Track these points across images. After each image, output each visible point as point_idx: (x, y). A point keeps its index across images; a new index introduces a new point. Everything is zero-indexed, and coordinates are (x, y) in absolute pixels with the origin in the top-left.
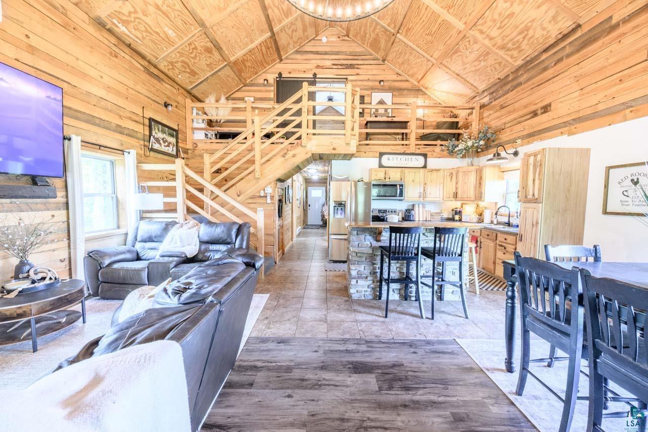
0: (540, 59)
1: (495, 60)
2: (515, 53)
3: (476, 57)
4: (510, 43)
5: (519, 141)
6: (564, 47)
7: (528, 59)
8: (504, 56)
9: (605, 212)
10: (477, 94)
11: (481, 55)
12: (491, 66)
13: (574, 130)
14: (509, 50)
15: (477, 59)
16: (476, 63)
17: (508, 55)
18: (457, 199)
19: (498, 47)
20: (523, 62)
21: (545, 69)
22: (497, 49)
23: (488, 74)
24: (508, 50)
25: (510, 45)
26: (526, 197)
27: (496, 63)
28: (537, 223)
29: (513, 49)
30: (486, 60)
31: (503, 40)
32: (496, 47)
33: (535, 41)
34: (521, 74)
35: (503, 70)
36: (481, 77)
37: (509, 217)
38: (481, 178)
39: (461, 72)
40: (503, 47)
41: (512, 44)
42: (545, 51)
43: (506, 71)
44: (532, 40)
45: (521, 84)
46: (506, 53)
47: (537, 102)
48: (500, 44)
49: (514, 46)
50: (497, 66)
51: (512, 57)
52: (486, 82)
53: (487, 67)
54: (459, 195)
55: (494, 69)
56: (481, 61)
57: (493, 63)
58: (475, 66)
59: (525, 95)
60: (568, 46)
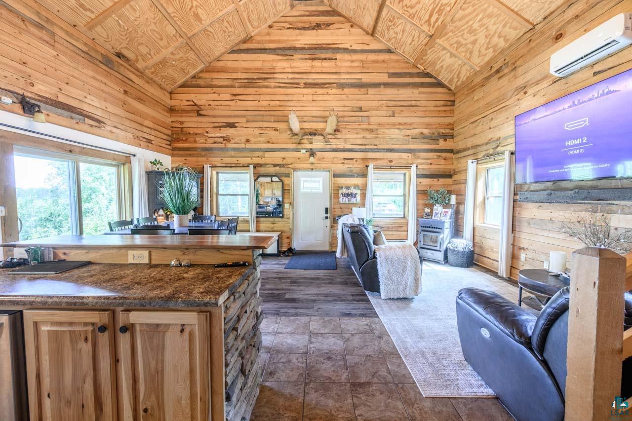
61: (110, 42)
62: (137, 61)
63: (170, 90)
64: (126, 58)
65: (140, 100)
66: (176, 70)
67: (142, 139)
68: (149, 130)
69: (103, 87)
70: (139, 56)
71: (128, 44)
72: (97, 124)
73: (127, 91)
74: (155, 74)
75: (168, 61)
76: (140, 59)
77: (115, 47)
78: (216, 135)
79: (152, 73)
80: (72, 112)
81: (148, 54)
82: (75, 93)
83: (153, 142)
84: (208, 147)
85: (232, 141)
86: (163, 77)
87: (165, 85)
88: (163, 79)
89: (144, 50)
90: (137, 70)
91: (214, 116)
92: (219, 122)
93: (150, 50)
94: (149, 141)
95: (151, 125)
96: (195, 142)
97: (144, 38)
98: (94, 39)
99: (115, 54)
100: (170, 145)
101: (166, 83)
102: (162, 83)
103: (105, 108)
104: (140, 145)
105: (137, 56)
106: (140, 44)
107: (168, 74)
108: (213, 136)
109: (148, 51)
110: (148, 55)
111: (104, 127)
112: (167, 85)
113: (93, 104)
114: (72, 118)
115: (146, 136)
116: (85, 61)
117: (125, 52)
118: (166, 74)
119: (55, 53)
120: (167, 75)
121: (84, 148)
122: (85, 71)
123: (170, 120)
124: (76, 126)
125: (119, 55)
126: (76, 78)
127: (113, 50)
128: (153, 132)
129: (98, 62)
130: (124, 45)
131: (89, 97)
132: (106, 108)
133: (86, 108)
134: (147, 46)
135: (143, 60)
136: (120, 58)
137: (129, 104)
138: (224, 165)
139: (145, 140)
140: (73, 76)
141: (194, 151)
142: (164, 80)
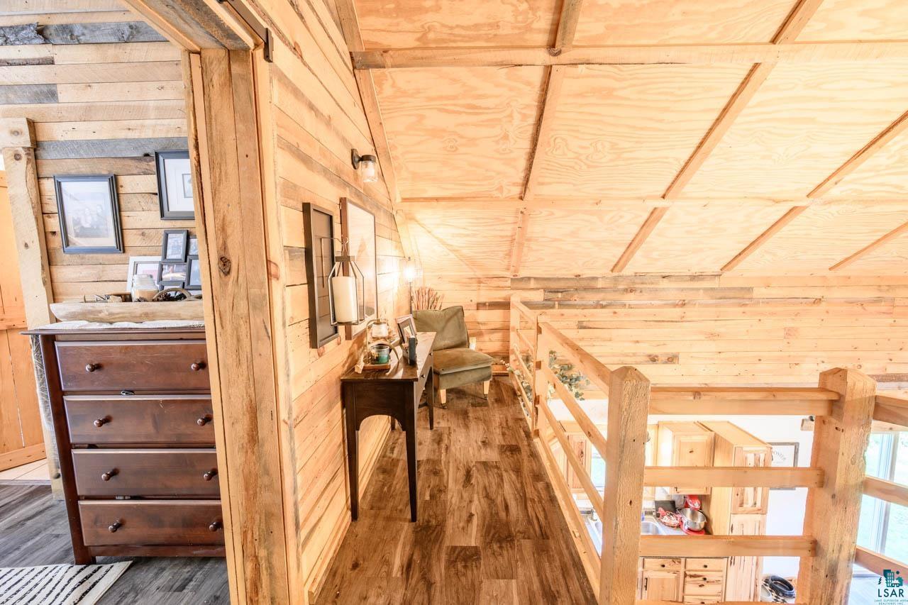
0: (658, 284)
6: (696, 290)
43: (594, 271)
45: (622, 305)
47: (657, 344)
59: (633, 325)
60: (702, 291)
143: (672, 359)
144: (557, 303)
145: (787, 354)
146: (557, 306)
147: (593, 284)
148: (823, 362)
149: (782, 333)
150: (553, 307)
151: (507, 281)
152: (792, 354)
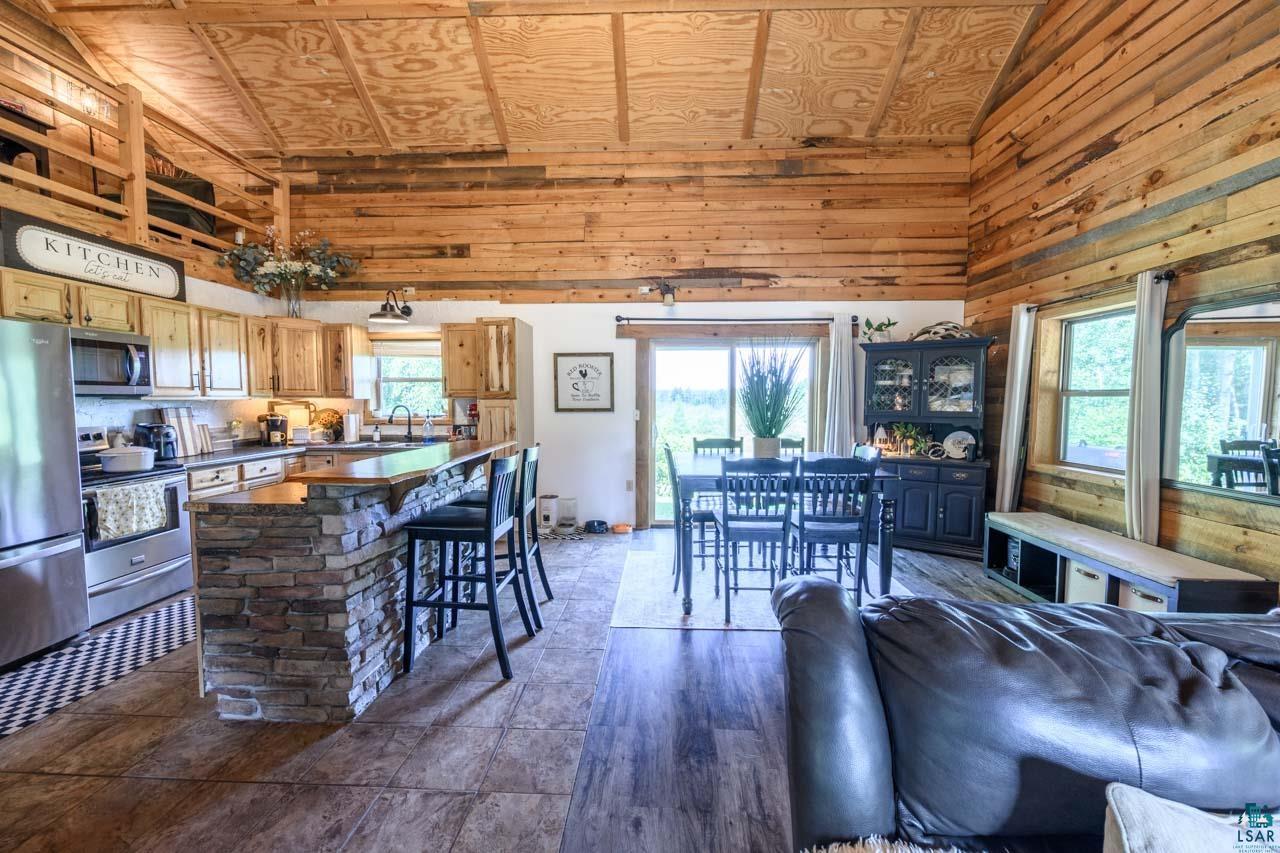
0: (441, 163)
1: (359, 115)
2: (403, 128)
3: (320, 82)
4: (404, 107)
5: (412, 291)
6: (483, 170)
7: (420, 151)
8: (382, 121)
9: (558, 410)
10: (278, 155)
11: (334, 86)
12: (343, 119)
13: (509, 297)
14: (395, 115)
15: (322, 88)
16: (312, 92)
17: (388, 122)
18: (280, 393)
19: (378, 96)
20: (408, 151)
21: (453, 186)
22: (373, 97)
23: (326, 129)
24: (391, 114)
25: (401, 109)
26: (487, 389)
27: (358, 121)
28: (512, 429)
29: (403, 119)
30: (340, 102)
31: (394, 92)
32: (373, 94)
33: (443, 132)
34: (403, 171)
35: (365, 141)
36: (308, 127)
37: (410, 425)
38: (339, 348)
39: (258, 83)
40: (387, 103)
41: (406, 109)
42: (454, 156)
43: (371, 147)
44: (439, 127)
45: (403, 187)
46: (388, 117)
47: (444, 233)
48: (384, 94)
49: (406, 116)
50: (356, 129)
51: (393, 130)
52: (315, 142)
53: (334, 116)
54: (285, 384)
55: (346, 128)
56: (326, 95)
57: (349, 117)
58: (306, 96)
59: (416, 212)
60: (489, 171)
61: (785, 133)
62: (849, 129)
63: (965, 137)
64: (824, 138)
65: (865, 203)
66: (952, 84)
67: (864, 282)
68: (886, 257)
69: (778, 216)
70: (846, 119)
71: (812, 115)
72: (762, 282)
73: (830, 200)
74: (904, 129)
75: (912, 82)
76: (851, 122)
77: (797, 134)
78: (1058, 205)
79: (896, 130)
80: (723, 277)
81: (859, 101)
82: (729, 246)
83: (897, 281)
84: (1034, 250)
85: (1102, 203)
86: (926, 124)
87: (946, 135)
88: (930, 126)
89: (845, 101)
90: (858, 144)
91: (1054, 149)
92: (1065, 160)
93: (858, 93)
94: (888, 281)
95: (894, 243)
96: (1010, 246)
97: (830, 82)
98: (761, 146)
99: (803, 145)
100: (963, 273)
101: (945, 128)
102: (936, 135)
103: (780, 252)
104: (859, 296)
105: (842, 122)
106: (833, 96)
107: (933, 107)
108: (1050, 209)
109: (853, 97)
110: (860, 105)
111: (776, 283)
112: (950, 132)
113: (755, 254)
114: (721, 286)
115: (878, 272)
116: (747, 190)
117: (818, 130)
118: (929, 110)
119: (702, 204)
120: (934, 111)
121: (736, 326)
122: (747, 206)
123: (968, 211)
124: (728, 296)
125: (811, 142)
126: (731, 223)
127: (796, 142)
128: (900, 259)
129: (770, 180)
130: (808, 121)
131: (750, 243)
132: (782, 249)
133: (744, 262)
134: (847, 91)
135: (857, 119)
136: (814, 146)
137: (836, 222)
138: (1071, 294)
139: (874, 282)
140: (726, 223)
141: (1005, 273)
142: (934, 126)
143: (461, 251)
144: (332, 187)
145: (591, 245)
146: (332, 190)
147: (369, 164)
148: (632, 254)
149: (582, 220)
150: (328, 191)
151: (276, 162)
152: (595, 244)
